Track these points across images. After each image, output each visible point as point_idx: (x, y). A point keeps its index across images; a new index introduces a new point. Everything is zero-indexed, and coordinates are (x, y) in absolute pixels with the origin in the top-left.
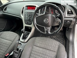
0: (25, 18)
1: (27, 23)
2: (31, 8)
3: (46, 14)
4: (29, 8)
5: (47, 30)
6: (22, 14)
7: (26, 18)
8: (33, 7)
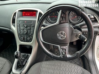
0: (20, 31)
1: (24, 39)
2: (29, 14)
3: (60, 23)
4: (25, 14)
5: (64, 50)
6: (14, 24)
7: (22, 30)
8: (31, 13)
